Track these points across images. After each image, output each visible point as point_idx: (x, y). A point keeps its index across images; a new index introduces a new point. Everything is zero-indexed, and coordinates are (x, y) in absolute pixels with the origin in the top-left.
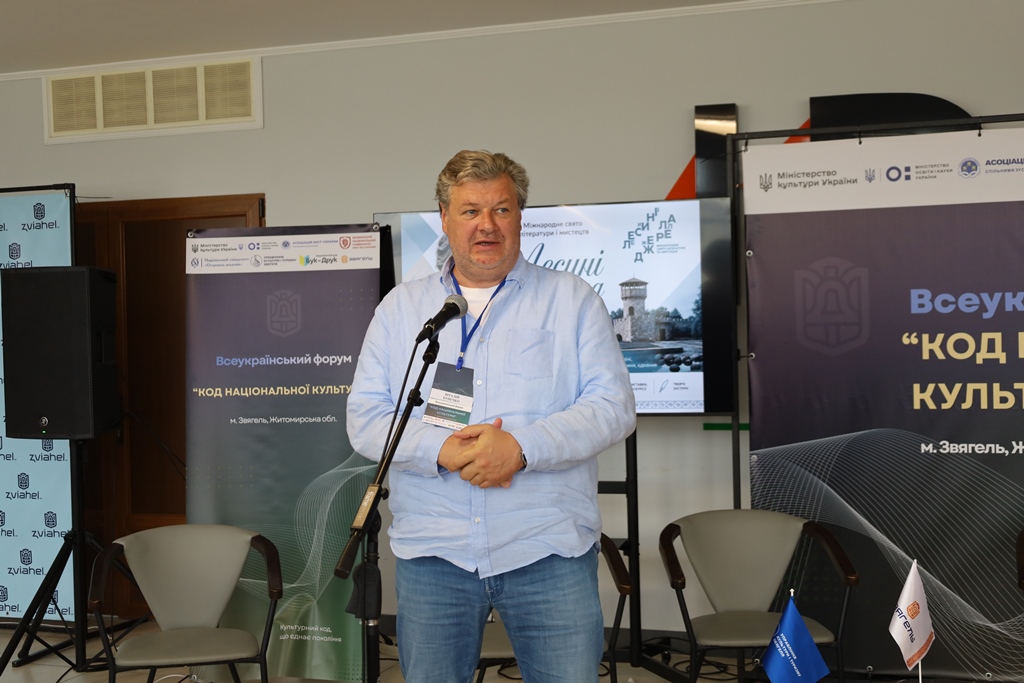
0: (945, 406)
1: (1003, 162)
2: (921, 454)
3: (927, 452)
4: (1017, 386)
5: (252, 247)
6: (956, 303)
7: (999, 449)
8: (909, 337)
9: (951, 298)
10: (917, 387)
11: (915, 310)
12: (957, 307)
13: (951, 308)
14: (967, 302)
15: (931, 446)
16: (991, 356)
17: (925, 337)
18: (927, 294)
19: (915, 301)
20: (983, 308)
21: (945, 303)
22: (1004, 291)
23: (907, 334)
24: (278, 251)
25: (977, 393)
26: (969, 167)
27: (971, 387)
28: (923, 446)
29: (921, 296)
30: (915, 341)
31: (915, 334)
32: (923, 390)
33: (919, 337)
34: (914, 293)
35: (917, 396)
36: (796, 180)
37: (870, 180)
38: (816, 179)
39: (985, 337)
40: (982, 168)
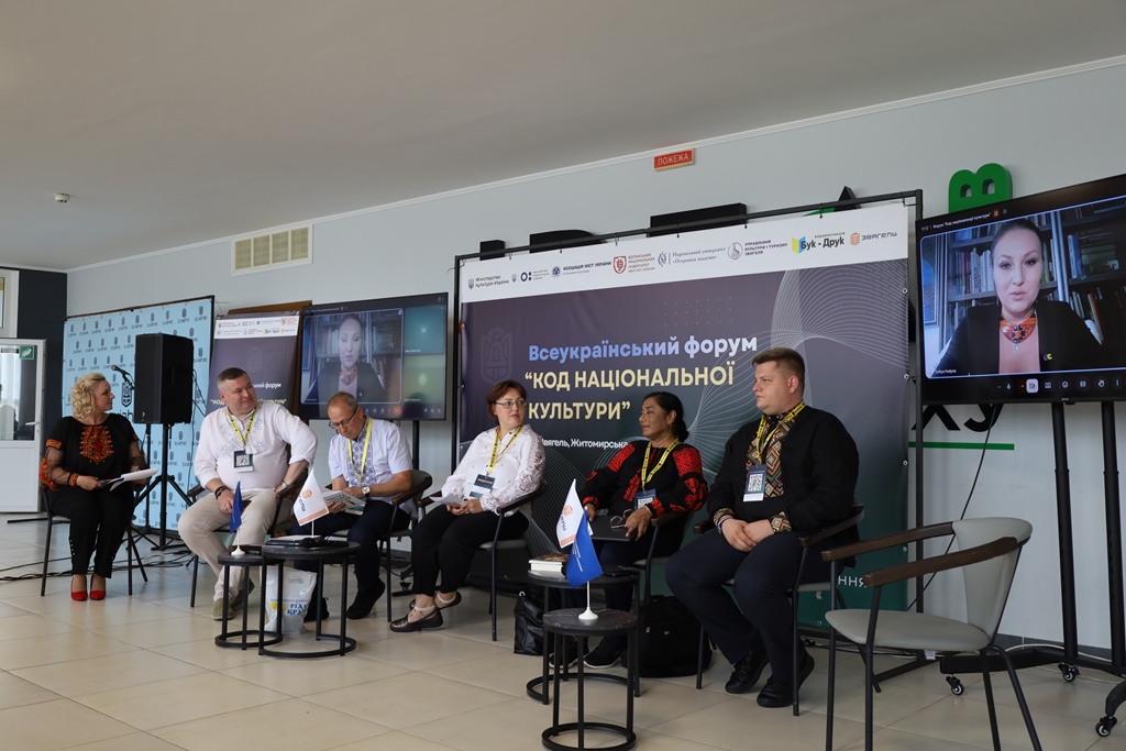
0: (543, 417)
1: (571, 268)
4: (574, 404)
5: (244, 324)
6: (549, 354)
7: (565, 444)
8: (528, 375)
9: (547, 351)
11: (531, 358)
12: (549, 357)
13: (546, 357)
14: (554, 353)
16: (563, 386)
17: (535, 374)
18: (536, 348)
19: (531, 353)
20: (560, 357)
21: (544, 354)
22: (570, 346)
23: (527, 373)
24: (255, 326)
25: (557, 408)
27: (554, 405)
29: (534, 350)
30: (531, 377)
31: (531, 373)
33: (532, 375)
34: (531, 348)
35: (531, 411)
36: (483, 282)
37: (514, 280)
38: (492, 281)
39: (561, 374)
40: (562, 271)
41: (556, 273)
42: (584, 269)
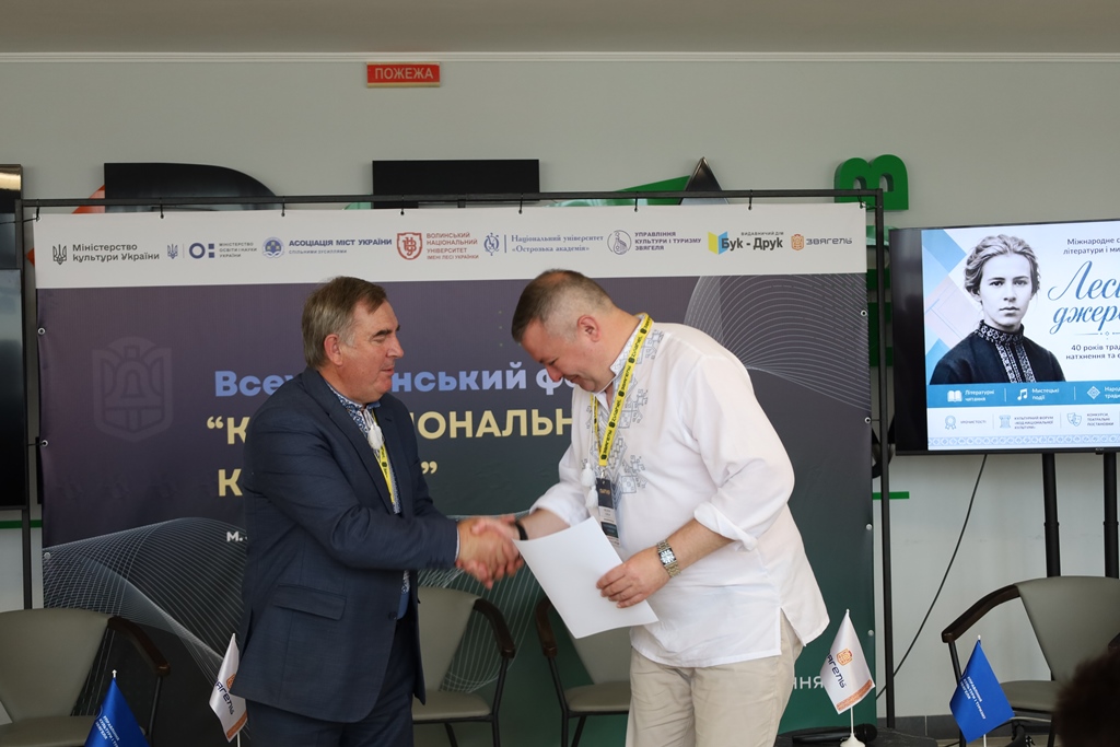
1: (306, 243)
2: (228, 543)
3: (233, 541)
6: (261, 385)
8: (214, 421)
9: (256, 380)
10: (222, 473)
11: (220, 392)
12: (262, 390)
13: (256, 391)
14: (271, 385)
15: (237, 534)
17: (231, 421)
18: (232, 376)
19: (220, 384)
21: (250, 386)
23: (212, 418)
26: (273, 247)
28: (229, 534)
29: (226, 379)
30: (220, 425)
31: (220, 418)
32: (228, 476)
33: (224, 421)
34: (219, 375)
35: (223, 482)
36: (91, 253)
37: (173, 255)
38: (117, 253)
40: (286, 247)
41: (273, 250)
42: (335, 247)
